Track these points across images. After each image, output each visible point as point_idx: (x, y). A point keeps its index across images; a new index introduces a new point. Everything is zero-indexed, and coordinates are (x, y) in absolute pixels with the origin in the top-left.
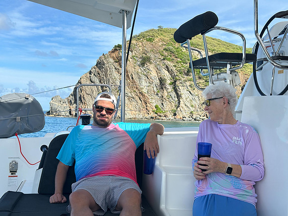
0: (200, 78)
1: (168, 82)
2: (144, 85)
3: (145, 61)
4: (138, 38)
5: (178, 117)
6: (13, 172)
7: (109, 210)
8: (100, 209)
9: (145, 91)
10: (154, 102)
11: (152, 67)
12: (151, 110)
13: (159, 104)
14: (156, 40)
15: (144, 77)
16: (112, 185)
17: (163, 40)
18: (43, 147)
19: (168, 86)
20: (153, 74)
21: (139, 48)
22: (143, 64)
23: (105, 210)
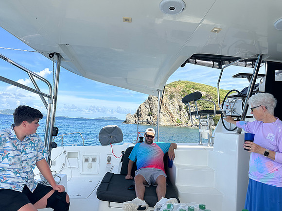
0: (200, 105)
1: (184, 107)
2: (171, 109)
3: (172, 97)
4: (168, 86)
5: (189, 125)
6: (109, 161)
7: (151, 184)
8: (147, 184)
9: (171, 111)
10: (176, 117)
11: (175, 100)
12: (175, 121)
13: (179, 118)
14: (178, 86)
15: (171, 105)
16: (153, 173)
17: (181, 87)
18: (123, 152)
19: (183, 109)
20: (176, 103)
21: (169, 90)
22: (171, 98)
23: (150, 185)
